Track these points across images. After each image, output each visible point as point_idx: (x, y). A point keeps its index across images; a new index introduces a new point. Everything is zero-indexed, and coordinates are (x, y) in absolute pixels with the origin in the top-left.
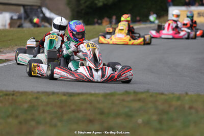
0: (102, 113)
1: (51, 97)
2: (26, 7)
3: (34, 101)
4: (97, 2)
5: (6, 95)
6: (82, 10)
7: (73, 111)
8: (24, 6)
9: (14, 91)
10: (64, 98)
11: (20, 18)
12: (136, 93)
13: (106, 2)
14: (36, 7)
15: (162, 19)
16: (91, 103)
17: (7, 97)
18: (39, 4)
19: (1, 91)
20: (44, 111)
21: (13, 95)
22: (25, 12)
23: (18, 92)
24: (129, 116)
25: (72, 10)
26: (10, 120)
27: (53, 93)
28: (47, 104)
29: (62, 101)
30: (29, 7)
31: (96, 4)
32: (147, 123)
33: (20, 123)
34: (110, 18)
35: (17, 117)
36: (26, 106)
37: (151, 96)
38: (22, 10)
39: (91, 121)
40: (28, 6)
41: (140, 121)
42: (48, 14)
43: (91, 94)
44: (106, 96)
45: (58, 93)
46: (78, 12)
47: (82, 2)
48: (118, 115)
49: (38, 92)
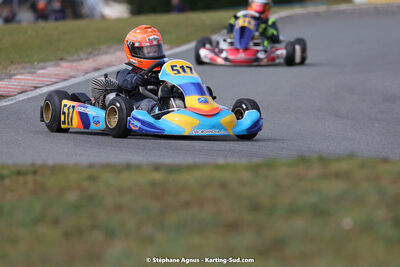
0: (255, 207)
1: (125, 175)
3: (86, 184)
5: (19, 173)
7: (187, 205)
9: (33, 165)
10: (158, 176)
12: (323, 160)
16: (223, 185)
17: (21, 179)
19: (3, 166)
20: (118, 208)
21: (35, 172)
23: (44, 166)
24: (320, 212)
26: (43, 229)
27: (128, 167)
28: (121, 191)
29: (153, 184)
32: (367, 227)
33: (67, 235)
35: (56, 221)
36: (72, 197)
37: (362, 165)
39: (233, 227)
41: (347, 222)
43: (219, 167)
44: (255, 168)
45: (138, 167)
48: (293, 211)
49: (91, 166)
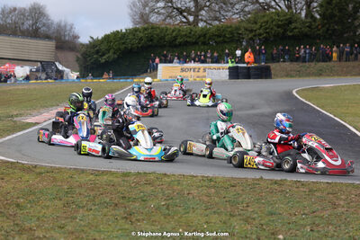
2: (43, 63)
4: (100, 59)
6: (88, 65)
8: (41, 62)
11: (37, 71)
13: (107, 60)
15: (153, 74)
18: (53, 60)
22: (42, 66)
25: (80, 66)
30: (45, 63)
31: (100, 61)
34: (108, 73)
38: (39, 64)
40: (44, 61)
42: (60, 67)
46: (85, 67)
47: (88, 59)
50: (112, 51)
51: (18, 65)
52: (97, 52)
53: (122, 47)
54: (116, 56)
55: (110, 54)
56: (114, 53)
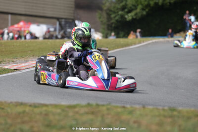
2: (60, 20)
4: (126, 16)
6: (112, 23)
8: (58, 19)
11: (55, 30)
13: (134, 17)
14: (71, 21)
18: (72, 18)
22: (60, 24)
30: (63, 20)
31: (126, 18)
40: (62, 18)
46: (108, 25)
47: (113, 16)
50: (140, 7)
51: (34, 22)
52: (123, 8)
53: (152, 3)
54: (144, 13)
55: (138, 10)
56: (143, 9)
